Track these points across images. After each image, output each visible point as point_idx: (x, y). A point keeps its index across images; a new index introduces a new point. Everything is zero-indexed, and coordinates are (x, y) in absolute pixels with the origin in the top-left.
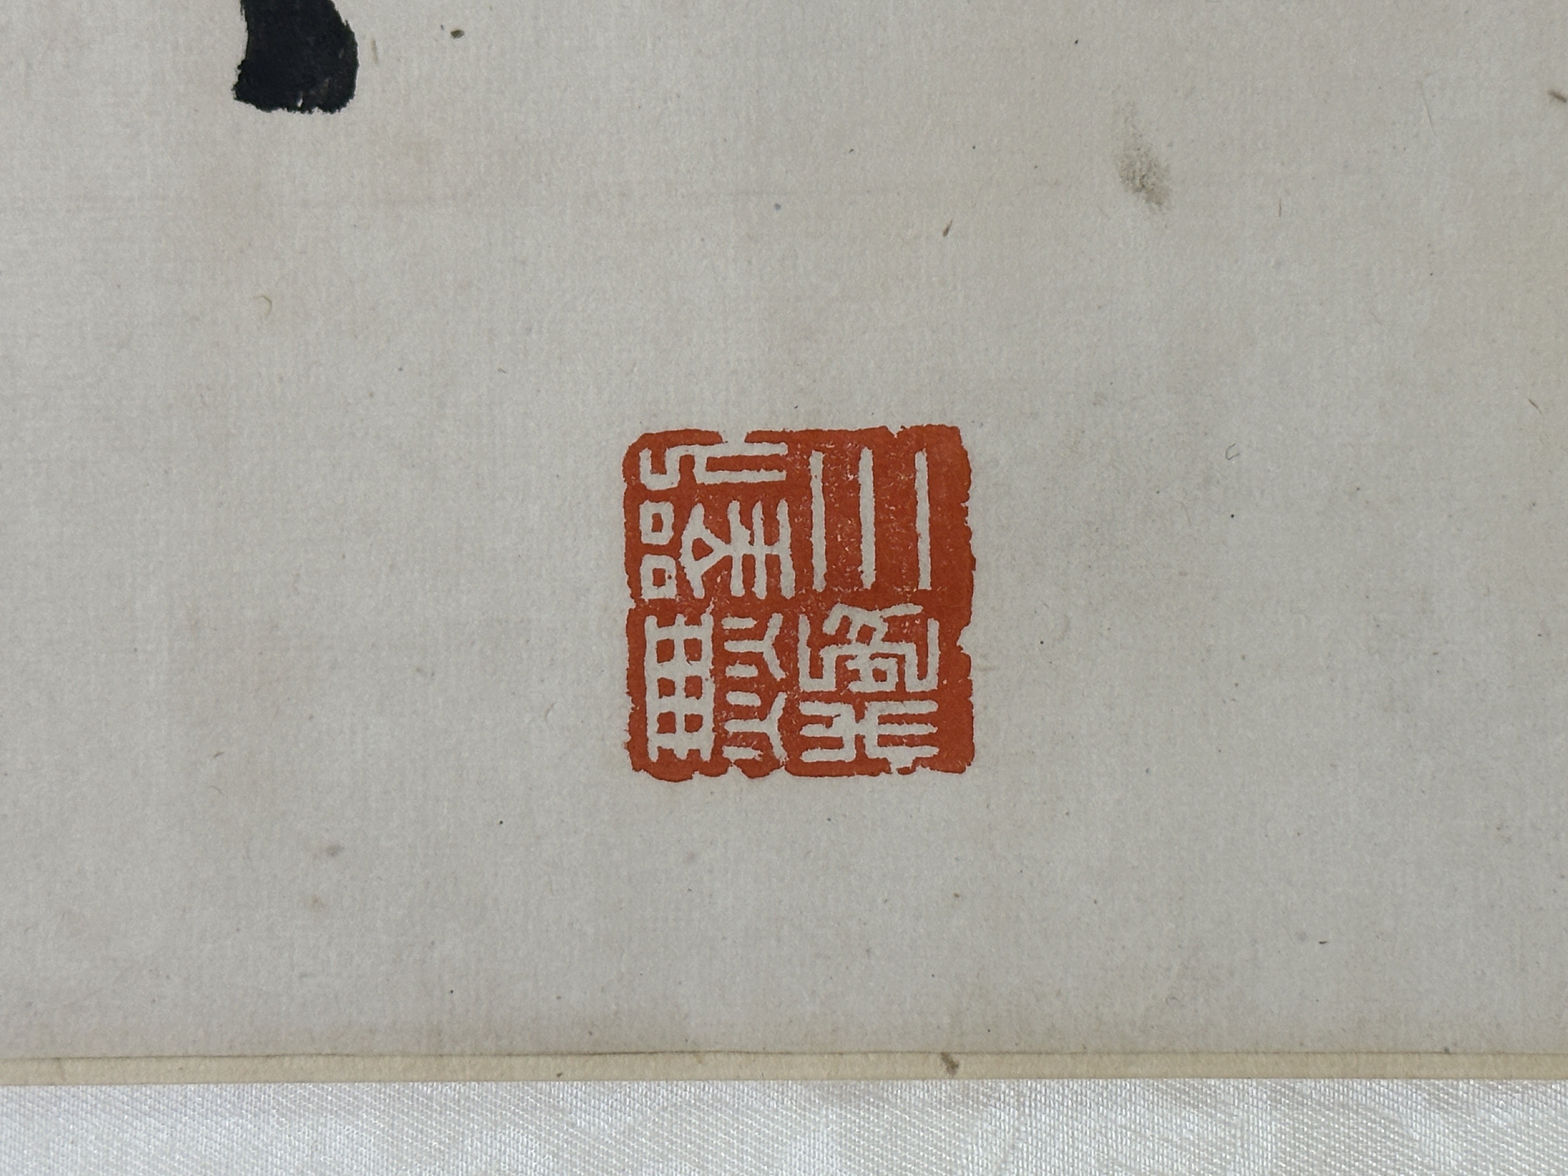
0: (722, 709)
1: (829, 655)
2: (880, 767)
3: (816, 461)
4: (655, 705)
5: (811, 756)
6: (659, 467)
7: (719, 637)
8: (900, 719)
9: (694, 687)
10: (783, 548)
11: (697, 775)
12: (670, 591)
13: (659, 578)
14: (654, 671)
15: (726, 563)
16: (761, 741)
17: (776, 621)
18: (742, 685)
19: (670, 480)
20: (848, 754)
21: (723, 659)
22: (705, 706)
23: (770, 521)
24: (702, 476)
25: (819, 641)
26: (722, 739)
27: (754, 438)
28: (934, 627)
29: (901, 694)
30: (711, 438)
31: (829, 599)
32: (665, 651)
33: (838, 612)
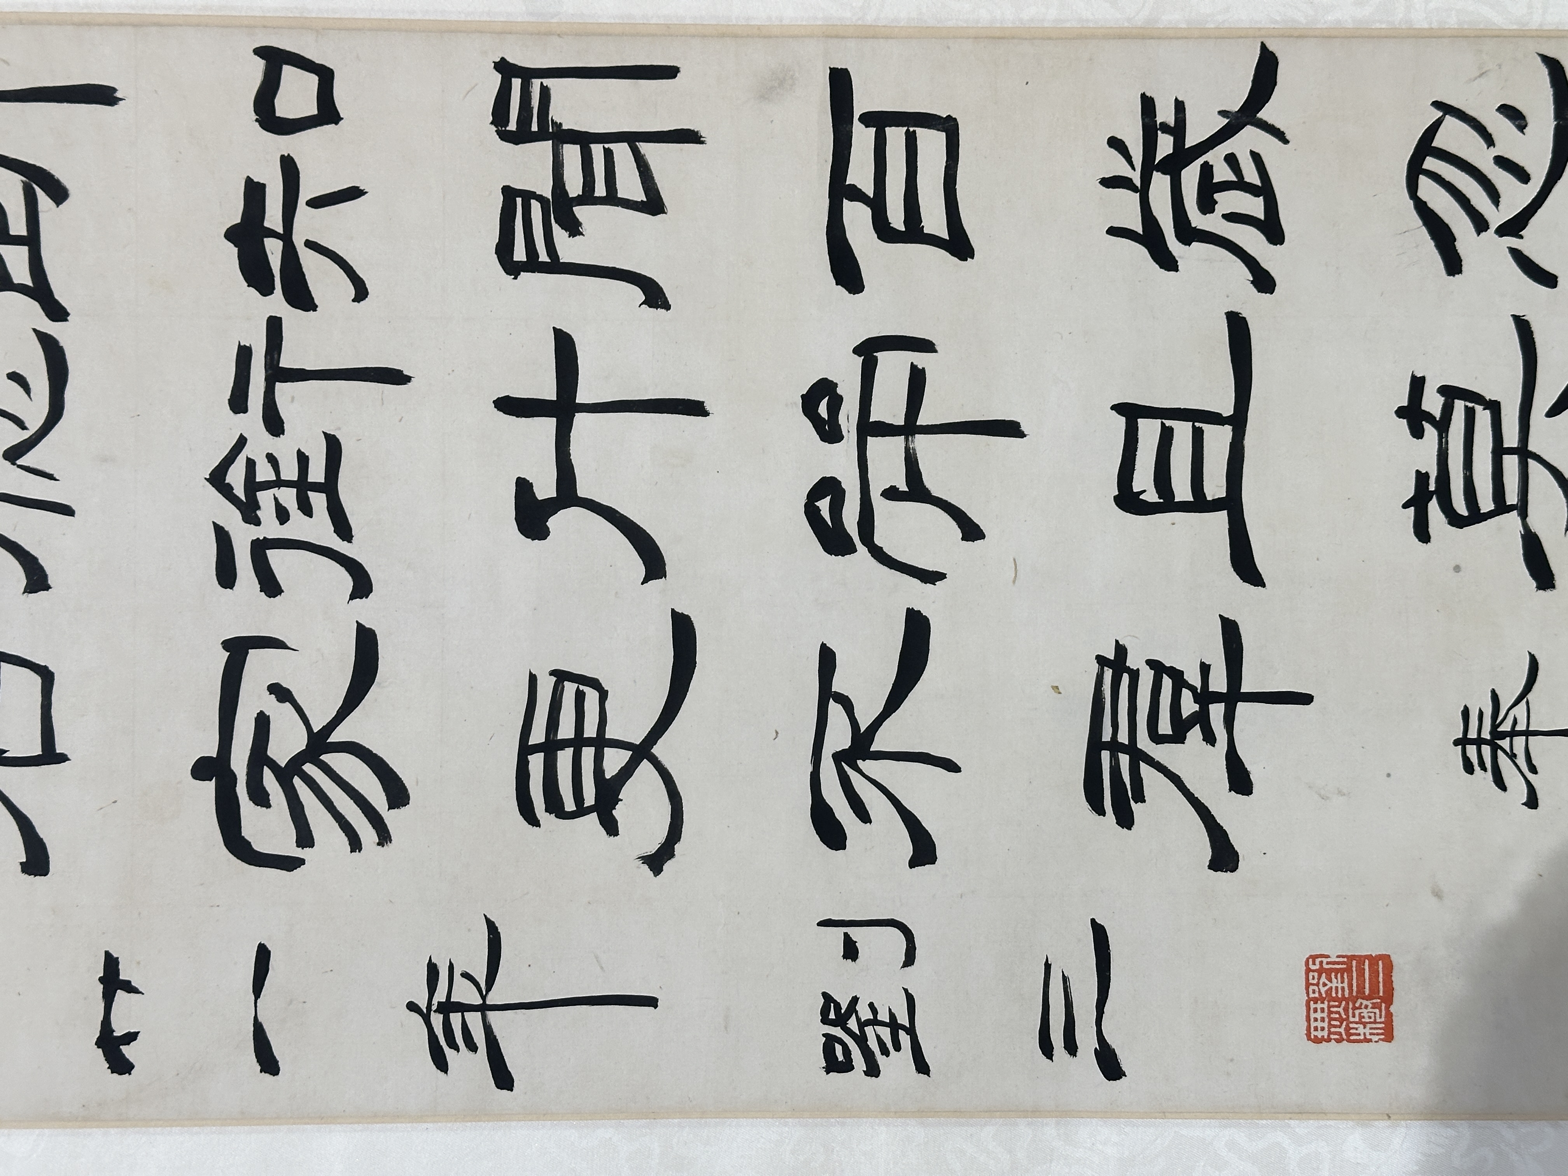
0: (1330, 1026)
1: (1357, 1012)
2: (1370, 1041)
3: (1354, 963)
4: (1313, 1024)
5: (1352, 1038)
6: (1314, 964)
7: (1329, 1007)
8: (1374, 1029)
9: (1323, 1020)
10: (1346, 985)
11: (1324, 1042)
12: (1317, 995)
13: (1314, 992)
14: (1313, 1015)
15: (1331, 988)
16: (1340, 1034)
17: (1344, 1003)
18: (1335, 1019)
19: (1317, 967)
20: (1362, 1037)
21: (1330, 1012)
22: (1325, 1025)
23: (1342, 977)
24: (1325, 966)
25: (1354, 1008)
26: (1330, 1033)
27: (1338, 957)
28: (1383, 1005)
29: (1375, 1022)
30: (1328, 957)
31: (1357, 998)
32: (1315, 1010)
33: (1360, 1001)
